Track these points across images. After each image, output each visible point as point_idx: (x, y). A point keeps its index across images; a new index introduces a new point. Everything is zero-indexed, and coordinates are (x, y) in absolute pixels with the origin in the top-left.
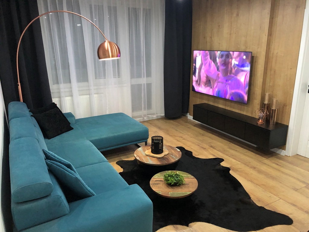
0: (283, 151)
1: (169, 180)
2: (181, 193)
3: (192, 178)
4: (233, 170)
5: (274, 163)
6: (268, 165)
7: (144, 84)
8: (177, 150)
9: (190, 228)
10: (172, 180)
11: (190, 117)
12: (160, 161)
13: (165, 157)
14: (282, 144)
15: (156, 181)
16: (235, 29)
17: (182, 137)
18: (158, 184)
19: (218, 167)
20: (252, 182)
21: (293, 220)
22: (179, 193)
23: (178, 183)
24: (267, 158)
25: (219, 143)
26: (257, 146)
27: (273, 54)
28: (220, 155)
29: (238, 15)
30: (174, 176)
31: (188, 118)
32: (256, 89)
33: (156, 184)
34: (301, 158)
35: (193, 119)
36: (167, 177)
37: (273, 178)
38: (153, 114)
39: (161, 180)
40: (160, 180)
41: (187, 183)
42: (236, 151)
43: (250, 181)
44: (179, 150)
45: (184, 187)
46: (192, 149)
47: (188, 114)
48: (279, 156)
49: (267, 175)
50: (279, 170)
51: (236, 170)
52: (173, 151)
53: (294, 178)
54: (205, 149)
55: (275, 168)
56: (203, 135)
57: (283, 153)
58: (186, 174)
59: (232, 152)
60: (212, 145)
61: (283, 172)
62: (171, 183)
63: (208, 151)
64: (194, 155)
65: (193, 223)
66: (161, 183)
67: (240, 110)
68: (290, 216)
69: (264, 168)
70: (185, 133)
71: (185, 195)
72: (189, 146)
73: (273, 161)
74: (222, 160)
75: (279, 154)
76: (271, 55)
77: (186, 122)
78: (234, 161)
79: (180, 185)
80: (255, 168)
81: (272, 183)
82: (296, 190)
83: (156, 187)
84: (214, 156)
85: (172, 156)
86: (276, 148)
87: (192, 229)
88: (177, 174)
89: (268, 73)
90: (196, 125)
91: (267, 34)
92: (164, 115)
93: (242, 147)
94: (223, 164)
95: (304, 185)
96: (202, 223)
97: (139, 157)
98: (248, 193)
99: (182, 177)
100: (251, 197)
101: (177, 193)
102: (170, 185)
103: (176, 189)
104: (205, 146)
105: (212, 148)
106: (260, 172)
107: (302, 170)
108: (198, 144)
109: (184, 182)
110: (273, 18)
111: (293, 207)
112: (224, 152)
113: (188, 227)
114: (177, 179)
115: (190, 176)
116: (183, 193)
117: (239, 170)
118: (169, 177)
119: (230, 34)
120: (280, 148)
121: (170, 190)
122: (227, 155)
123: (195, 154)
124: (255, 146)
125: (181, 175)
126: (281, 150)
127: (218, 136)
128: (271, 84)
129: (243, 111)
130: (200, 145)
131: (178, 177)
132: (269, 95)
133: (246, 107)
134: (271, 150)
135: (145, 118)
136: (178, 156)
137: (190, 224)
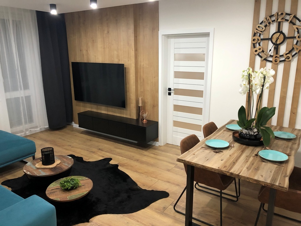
0: (157, 142)
1: (65, 186)
2: (78, 195)
3: (86, 180)
4: (121, 166)
5: (151, 153)
6: (148, 156)
7: (22, 97)
8: (68, 158)
9: (91, 223)
10: (69, 184)
11: (76, 126)
12: (52, 171)
13: (57, 166)
14: (156, 137)
15: (52, 190)
16: (107, 44)
17: (70, 146)
18: (54, 192)
19: (108, 166)
20: (137, 172)
21: (169, 193)
22: (77, 195)
23: (74, 186)
24: (146, 150)
25: (106, 145)
26: (138, 142)
27: (140, 65)
28: (107, 155)
29: (108, 32)
30: (69, 181)
31: (74, 126)
32: (131, 95)
33: (52, 193)
34: (170, 145)
35: (79, 127)
36: (63, 183)
37: (152, 165)
38: (36, 127)
39: (58, 187)
40: (56, 188)
41: (83, 185)
42: (121, 149)
43: (135, 171)
44: (70, 157)
45: (80, 189)
46: (82, 154)
47: (73, 122)
48: (154, 147)
49: (148, 164)
50: (156, 158)
51: (123, 165)
52: (65, 160)
53: (167, 161)
54: (94, 152)
55: (153, 157)
56: (91, 140)
57: (157, 144)
58: (81, 177)
59: (118, 150)
60: (100, 147)
61: (158, 159)
62: (68, 188)
63: (97, 154)
64: (84, 160)
65: (93, 218)
66: (58, 190)
67: (121, 114)
68: (167, 191)
69: (144, 159)
70: (73, 142)
71: (83, 195)
72: (78, 153)
73: (151, 152)
74: (111, 159)
75: (154, 146)
76: (139, 67)
77: (73, 131)
78: (121, 158)
79: (76, 188)
80: (138, 160)
81: (151, 169)
82: (169, 170)
83: (53, 195)
84: (103, 157)
85: (64, 164)
86: (151, 141)
87: (92, 224)
88: (73, 179)
89: (139, 81)
90: (83, 132)
91: (134, 50)
92: (48, 127)
93: (125, 145)
94: (112, 162)
95: (173, 166)
96: (101, 215)
97: (29, 172)
98: (135, 181)
99: (78, 180)
100: (137, 184)
101: (75, 195)
102: (67, 190)
103: (73, 192)
104: (94, 150)
105: (100, 151)
106: (142, 162)
107: (171, 155)
108: (87, 149)
109: (80, 184)
110: (136, 37)
111: (168, 184)
112: (111, 152)
113: (89, 223)
114: (73, 183)
115: (84, 178)
116: (81, 194)
117: (125, 164)
118: (65, 183)
119: (104, 48)
120: (155, 141)
121: (68, 194)
122: (114, 154)
123: (86, 159)
124: (136, 142)
125: (76, 179)
126: (155, 142)
127: (105, 139)
128: (142, 90)
129: (123, 114)
130: (89, 150)
131: (74, 181)
132: (142, 99)
133: (125, 111)
134: (148, 143)
135: (27, 132)
136: (70, 163)
137: (91, 220)
